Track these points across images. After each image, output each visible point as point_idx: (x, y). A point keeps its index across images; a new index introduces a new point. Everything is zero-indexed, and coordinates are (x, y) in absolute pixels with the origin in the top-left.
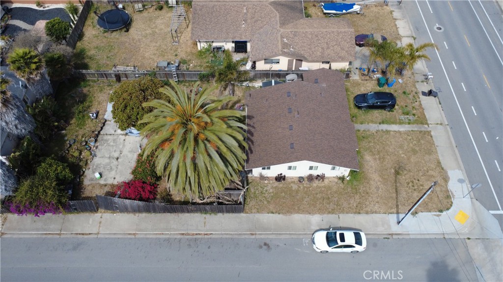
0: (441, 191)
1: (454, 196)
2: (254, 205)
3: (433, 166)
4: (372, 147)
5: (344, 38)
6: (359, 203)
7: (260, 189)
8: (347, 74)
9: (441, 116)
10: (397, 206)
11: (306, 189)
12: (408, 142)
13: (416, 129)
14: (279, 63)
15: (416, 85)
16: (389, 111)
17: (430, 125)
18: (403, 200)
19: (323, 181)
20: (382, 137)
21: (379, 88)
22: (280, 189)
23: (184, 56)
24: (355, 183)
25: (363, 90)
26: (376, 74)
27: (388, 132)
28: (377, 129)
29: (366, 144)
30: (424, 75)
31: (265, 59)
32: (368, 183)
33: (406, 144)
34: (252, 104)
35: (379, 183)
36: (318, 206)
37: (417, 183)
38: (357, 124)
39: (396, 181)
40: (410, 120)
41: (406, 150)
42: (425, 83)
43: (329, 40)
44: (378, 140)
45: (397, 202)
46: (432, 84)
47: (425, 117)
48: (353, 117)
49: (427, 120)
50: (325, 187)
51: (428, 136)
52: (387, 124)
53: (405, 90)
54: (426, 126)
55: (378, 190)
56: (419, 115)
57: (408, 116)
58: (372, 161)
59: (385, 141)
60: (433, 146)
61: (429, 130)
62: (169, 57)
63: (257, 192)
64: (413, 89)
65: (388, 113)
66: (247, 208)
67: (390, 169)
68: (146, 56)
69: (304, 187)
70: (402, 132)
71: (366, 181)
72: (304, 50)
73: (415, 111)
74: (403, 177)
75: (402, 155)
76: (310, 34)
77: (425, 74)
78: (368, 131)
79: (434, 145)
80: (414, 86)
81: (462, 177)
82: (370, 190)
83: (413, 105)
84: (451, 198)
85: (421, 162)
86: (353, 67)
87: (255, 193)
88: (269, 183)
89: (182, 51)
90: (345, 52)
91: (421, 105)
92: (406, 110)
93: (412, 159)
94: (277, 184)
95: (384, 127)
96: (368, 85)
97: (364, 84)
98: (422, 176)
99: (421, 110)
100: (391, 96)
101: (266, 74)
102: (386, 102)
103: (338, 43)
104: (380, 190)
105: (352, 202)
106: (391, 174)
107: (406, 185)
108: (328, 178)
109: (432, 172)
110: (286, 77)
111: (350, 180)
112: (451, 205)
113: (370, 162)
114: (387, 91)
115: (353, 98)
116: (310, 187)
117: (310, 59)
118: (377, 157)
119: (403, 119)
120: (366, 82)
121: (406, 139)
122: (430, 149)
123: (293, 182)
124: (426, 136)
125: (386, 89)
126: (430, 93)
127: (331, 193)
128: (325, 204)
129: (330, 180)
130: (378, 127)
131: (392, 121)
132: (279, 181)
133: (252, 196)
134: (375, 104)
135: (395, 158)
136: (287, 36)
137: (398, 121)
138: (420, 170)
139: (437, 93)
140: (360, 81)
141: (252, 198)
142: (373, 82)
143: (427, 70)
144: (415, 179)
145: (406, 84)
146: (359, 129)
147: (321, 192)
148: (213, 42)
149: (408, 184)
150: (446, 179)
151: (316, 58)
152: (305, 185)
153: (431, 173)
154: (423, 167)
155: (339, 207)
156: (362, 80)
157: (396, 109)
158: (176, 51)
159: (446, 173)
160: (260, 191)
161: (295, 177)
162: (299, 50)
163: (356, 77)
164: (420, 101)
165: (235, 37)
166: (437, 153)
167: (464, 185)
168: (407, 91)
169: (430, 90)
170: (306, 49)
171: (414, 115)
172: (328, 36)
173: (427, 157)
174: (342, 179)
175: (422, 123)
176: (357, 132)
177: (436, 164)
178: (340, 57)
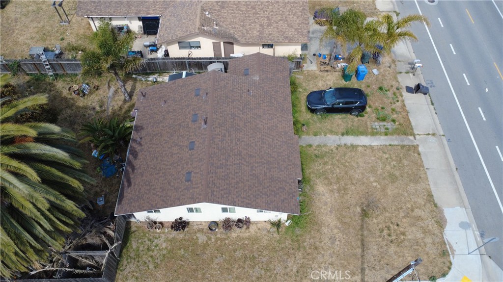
0: (433, 244)
1: (453, 251)
2: (133, 272)
3: (421, 201)
4: (328, 171)
5: (293, 10)
6: (301, 267)
7: (147, 242)
8: (298, 63)
9: (434, 122)
10: (363, 270)
11: (219, 242)
12: (383, 163)
13: (396, 143)
14: (200, 47)
15: (398, 78)
16: (357, 116)
17: (417, 137)
18: (372, 259)
19: (248, 228)
20: (345, 155)
21: (344, 82)
22: (178, 243)
23: (73, 40)
24: (298, 231)
25: (320, 85)
26: (341, 62)
27: (354, 147)
28: (338, 142)
29: (320, 167)
30: (410, 64)
31: (179, 43)
32: (318, 231)
33: (381, 166)
34: (145, 107)
35: (336, 231)
36: (236, 272)
37: (395, 230)
38: (309, 135)
39: (362, 226)
40: (387, 129)
41: (381, 175)
42: (411, 75)
43: (271, 14)
44: (338, 161)
45: (363, 263)
46: (421, 76)
47: (410, 123)
48: (304, 125)
49: (412, 129)
50: (249, 238)
51: (414, 152)
52: (352, 135)
53: (381, 85)
54: (411, 138)
55: (333, 243)
56: (402, 122)
57: (385, 123)
58: (326, 195)
59: (349, 162)
60: (422, 169)
61: (415, 144)
62: (53, 42)
63: (141, 248)
64: (394, 83)
65: (356, 119)
66: (120, 276)
67: (355, 206)
68: (20, 40)
69: (217, 239)
70: (375, 148)
71: (315, 227)
72: (235, 28)
73: (395, 116)
74: (375, 220)
75: (374, 184)
76: (244, 5)
77: (410, 61)
78: (325, 146)
79: (423, 167)
80: (396, 78)
81: (465, 219)
82: (321, 242)
83: (393, 106)
84: (449, 255)
85: (402, 195)
86: (309, 54)
87: (138, 250)
88: (163, 233)
89: (71, 33)
90: (293, 30)
91: (405, 106)
92: (382, 113)
93: (389, 190)
94: (174, 233)
95: (349, 140)
96: (329, 77)
97: (323, 77)
98: (404, 217)
99: (404, 114)
100: (359, 94)
101: (181, 64)
102: (352, 103)
103: (284, 18)
104: (337, 243)
105: (289, 265)
106: (355, 215)
107: (378, 233)
108: (256, 223)
109: (420, 211)
110: (208, 67)
111: (290, 226)
112: (450, 268)
113: (324, 195)
114: (356, 86)
115: (305, 97)
116: (225, 239)
117: (242, 40)
118: (335, 187)
119: (378, 127)
120: (326, 74)
121: (381, 159)
122: (417, 174)
123: (201, 231)
124: (411, 152)
125: (354, 83)
126: (418, 89)
127: (258, 248)
128: (247, 269)
129: (259, 226)
130: (340, 139)
131: (360, 130)
132: (177, 230)
133: (132, 255)
134: (335, 106)
135: (363, 188)
136: (210, 9)
137: (370, 130)
138: (401, 208)
139: (427, 88)
140: (318, 72)
141: (131, 258)
142: (337, 73)
143: (413, 55)
144: (392, 223)
145: (383, 76)
146: (311, 143)
147: (244, 247)
148: (110, 19)
149: (382, 231)
150: (441, 223)
151: (251, 40)
152: (219, 236)
153: (418, 212)
154: (405, 203)
155: (268, 273)
156: (321, 71)
157: (367, 113)
158: (64, 33)
159: (441, 212)
160: (146, 247)
161: (205, 222)
162: (228, 29)
163: (311, 67)
164: (403, 101)
165: (139, 12)
166: (427, 179)
167: (470, 232)
168: (385, 86)
169: (417, 84)
170: (237, 26)
171: (394, 121)
172: (270, 7)
173: (411, 187)
174: (277, 224)
175: (405, 134)
176: (308, 148)
177: (425, 198)
178: (287, 38)
